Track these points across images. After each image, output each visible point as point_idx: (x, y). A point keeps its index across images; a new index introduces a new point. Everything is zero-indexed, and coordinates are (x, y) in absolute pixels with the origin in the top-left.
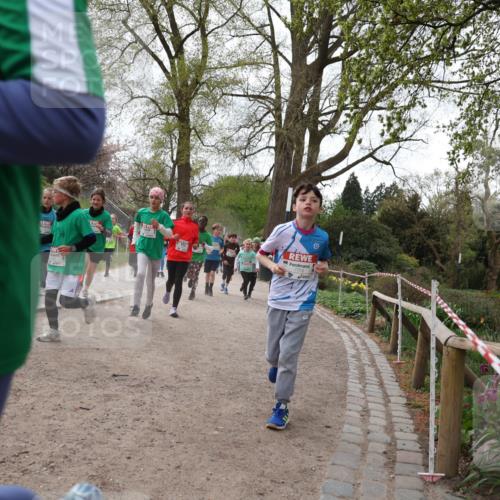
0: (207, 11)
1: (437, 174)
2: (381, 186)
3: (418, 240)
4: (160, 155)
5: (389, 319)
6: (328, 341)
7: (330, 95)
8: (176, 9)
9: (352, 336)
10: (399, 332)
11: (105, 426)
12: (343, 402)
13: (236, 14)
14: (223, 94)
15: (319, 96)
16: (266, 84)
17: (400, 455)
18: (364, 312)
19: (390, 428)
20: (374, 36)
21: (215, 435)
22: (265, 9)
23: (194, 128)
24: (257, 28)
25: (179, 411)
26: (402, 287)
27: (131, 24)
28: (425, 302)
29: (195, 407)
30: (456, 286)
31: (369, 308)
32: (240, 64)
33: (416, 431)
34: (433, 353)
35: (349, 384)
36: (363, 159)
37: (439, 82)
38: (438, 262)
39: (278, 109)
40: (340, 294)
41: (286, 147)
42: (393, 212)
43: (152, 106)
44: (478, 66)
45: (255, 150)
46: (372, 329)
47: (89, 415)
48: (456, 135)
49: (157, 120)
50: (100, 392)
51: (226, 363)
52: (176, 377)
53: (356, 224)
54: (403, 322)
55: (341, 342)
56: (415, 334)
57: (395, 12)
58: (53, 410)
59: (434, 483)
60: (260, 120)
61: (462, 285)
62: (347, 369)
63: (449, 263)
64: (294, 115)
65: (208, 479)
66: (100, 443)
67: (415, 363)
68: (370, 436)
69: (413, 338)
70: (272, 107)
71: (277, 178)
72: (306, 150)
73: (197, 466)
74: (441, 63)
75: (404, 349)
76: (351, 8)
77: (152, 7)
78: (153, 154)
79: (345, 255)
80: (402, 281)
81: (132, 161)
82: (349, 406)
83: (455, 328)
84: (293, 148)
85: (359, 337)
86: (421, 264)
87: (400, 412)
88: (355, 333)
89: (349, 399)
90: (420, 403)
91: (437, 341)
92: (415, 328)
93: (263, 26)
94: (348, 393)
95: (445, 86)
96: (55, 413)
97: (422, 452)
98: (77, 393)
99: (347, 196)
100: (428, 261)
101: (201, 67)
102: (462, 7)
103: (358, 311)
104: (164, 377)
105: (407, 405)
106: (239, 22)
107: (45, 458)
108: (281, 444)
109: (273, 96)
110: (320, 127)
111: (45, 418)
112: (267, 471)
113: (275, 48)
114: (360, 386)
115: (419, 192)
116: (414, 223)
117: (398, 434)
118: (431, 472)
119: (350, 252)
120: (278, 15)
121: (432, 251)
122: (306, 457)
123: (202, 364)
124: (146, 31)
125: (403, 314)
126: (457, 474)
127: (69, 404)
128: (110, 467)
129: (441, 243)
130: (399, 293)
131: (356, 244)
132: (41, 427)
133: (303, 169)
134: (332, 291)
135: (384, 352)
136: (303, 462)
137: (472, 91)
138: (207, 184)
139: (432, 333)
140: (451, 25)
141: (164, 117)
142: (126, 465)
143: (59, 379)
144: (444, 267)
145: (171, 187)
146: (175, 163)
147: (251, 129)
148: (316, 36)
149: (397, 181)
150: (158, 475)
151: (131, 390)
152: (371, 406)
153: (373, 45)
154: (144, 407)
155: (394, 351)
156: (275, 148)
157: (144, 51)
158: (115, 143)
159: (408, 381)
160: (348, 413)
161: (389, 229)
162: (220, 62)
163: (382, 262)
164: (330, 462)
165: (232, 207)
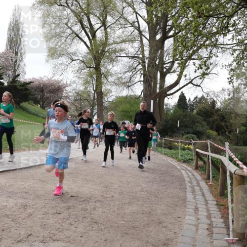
0: (106, 17)
1: (223, 90)
2: (197, 97)
3: (216, 123)
4: (87, 88)
5: (205, 163)
6: (176, 174)
7: (168, 54)
8: (91, 17)
9: (187, 171)
10: (210, 169)
11: (69, 221)
12: (184, 205)
13: (120, 17)
14: (116, 57)
15: (163, 55)
16: (137, 50)
17: (215, 230)
18: (192, 160)
19: (209, 217)
20: (188, 24)
21: (123, 224)
22: (135, 14)
23: (103, 74)
24: (130, 24)
25: (104, 212)
26: (210, 147)
27: (69, 25)
28: (222, 153)
29: (112, 210)
30: (237, 144)
31: (194, 157)
32: (124, 41)
33: (222, 217)
34: (228, 178)
35: (187, 195)
36: (187, 85)
37: (222, 44)
38: (227, 133)
39: (144, 62)
40: (180, 151)
41: (149, 81)
42: (203, 110)
43: (82, 64)
44: (240, 35)
45: (133, 83)
46: (197, 168)
47: (61, 216)
48: (232, 70)
49: (85, 71)
50: (65, 205)
51: (126, 188)
52: (102, 196)
53: (185, 116)
54: (212, 164)
55: (182, 175)
56: (218, 169)
57: (198, 12)
58: (43, 214)
59: (233, 243)
60: (135, 68)
61: (239, 144)
62: (186, 188)
63: (232, 133)
64: (151, 65)
65: (121, 246)
66: (67, 230)
67: (219, 184)
68: (199, 221)
69: (217, 171)
70: (141, 61)
71: (145, 96)
72: (159, 81)
73: (116, 239)
74: (222, 35)
75: (213, 177)
76: (176, 11)
77: (79, 16)
78: (84, 87)
79: (181, 132)
80: (210, 143)
81: (74, 91)
82: (188, 206)
83: (238, 165)
84: (152, 81)
85: (190, 172)
86: (219, 135)
87: (213, 208)
88: (188, 170)
89: (187, 203)
90: (223, 204)
91: (230, 172)
92: (218, 166)
93: (134, 22)
94: (187, 200)
95: (224, 46)
96: (44, 216)
97: (226, 228)
98: (54, 206)
99: (180, 103)
100: (222, 133)
101: (105, 44)
102: (231, 7)
103: (189, 160)
104: (96, 196)
105: (217, 204)
106: (122, 21)
107: (41, 238)
108: (156, 227)
109: (141, 56)
110: (165, 70)
111: (39, 219)
112: (150, 240)
113: (140, 32)
114: (193, 196)
115: (215, 99)
116: (214, 114)
117: (213, 219)
118: (231, 238)
119: (183, 130)
120: (141, 16)
121: (224, 128)
122: (169, 233)
123: (114, 189)
124: (77, 28)
125: (212, 159)
126: (244, 238)
127: (50, 212)
128: (73, 242)
129: (228, 124)
130: (209, 149)
131: (186, 126)
132: (38, 223)
133: (158, 91)
134: (175, 150)
135: (204, 179)
136: (167, 235)
137: (238, 48)
138: (111, 100)
139: (227, 168)
140: (226, 16)
141: (88, 69)
142: (80, 240)
143: (45, 199)
144: (230, 135)
145: (94, 103)
146: (95, 91)
147: (131, 73)
148: (160, 26)
149: (204, 94)
150: (96, 245)
151: (81, 203)
152: (199, 206)
153: (189, 28)
154: (87, 211)
155: (209, 178)
156: (143, 81)
157: (77, 37)
158: (65, 83)
159: (216, 193)
160: (188, 210)
161: (202, 118)
162: (114, 41)
163: (199, 135)
164: (181, 235)
165: (124, 111)
